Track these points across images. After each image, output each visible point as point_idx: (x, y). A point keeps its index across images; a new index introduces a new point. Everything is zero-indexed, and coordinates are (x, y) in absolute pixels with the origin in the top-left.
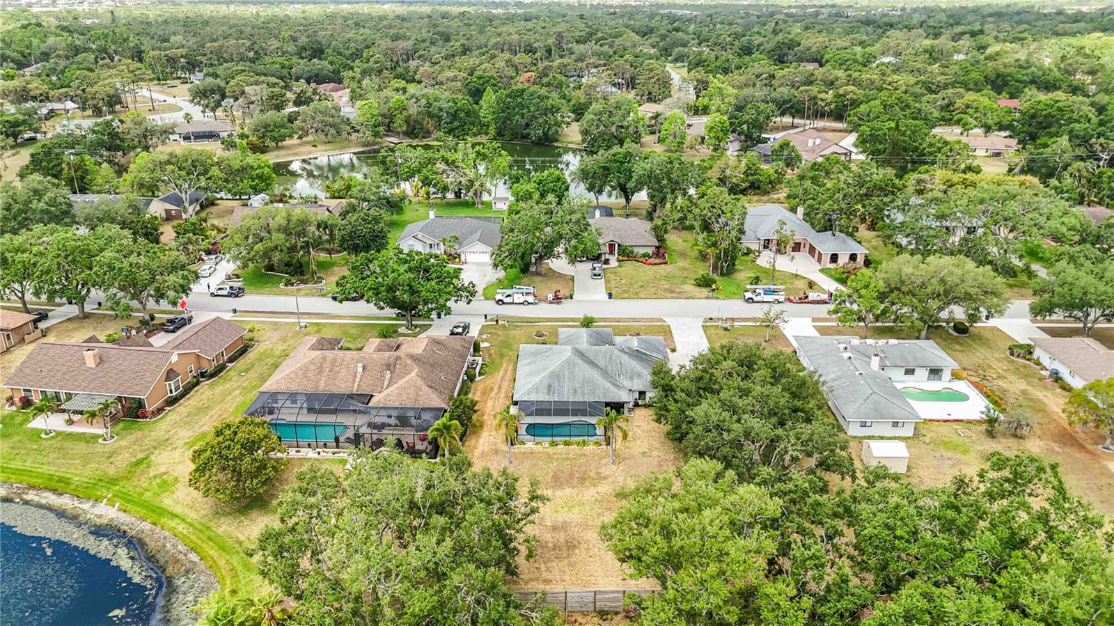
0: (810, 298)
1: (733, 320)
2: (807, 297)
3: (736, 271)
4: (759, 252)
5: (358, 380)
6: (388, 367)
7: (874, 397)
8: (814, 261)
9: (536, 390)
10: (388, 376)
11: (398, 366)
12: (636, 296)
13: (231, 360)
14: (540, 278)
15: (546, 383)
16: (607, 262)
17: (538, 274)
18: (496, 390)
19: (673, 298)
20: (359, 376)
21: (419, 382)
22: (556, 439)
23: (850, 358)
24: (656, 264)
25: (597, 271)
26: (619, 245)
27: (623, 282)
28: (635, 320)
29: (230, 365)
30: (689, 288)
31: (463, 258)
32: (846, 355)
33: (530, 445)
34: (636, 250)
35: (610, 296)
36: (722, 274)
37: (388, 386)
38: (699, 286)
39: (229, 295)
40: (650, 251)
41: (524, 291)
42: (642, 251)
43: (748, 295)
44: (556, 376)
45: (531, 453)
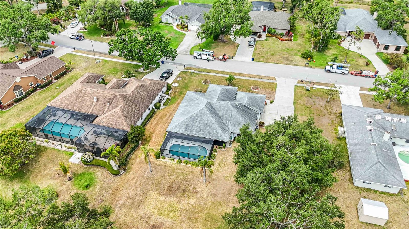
0: (363, 74)
1: (314, 83)
2: (362, 73)
3: (328, 49)
4: (345, 38)
5: (93, 106)
6: (109, 100)
7: (378, 165)
8: (375, 46)
9: (180, 126)
10: (108, 106)
11: (114, 101)
12: (267, 61)
13: (56, 78)
14: (222, 44)
15: (186, 122)
16: (260, 37)
17: (222, 41)
18: (167, 116)
19: (286, 64)
20: (94, 104)
21: (120, 113)
22: (182, 158)
23: (371, 130)
24: (285, 40)
25: (252, 43)
26: (268, 28)
27: (264, 50)
28: (260, 77)
29: (55, 81)
30: (298, 58)
31: (189, 28)
32: (369, 128)
33: (167, 160)
34: (277, 31)
35: (253, 59)
36: (319, 51)
37: (106, 112)
38: (303, 58)
40: (284, 32)
41: (208, 53)
42: (280, 32)
43: (328, 68)
44: (192, 119)
45: (165, 166)
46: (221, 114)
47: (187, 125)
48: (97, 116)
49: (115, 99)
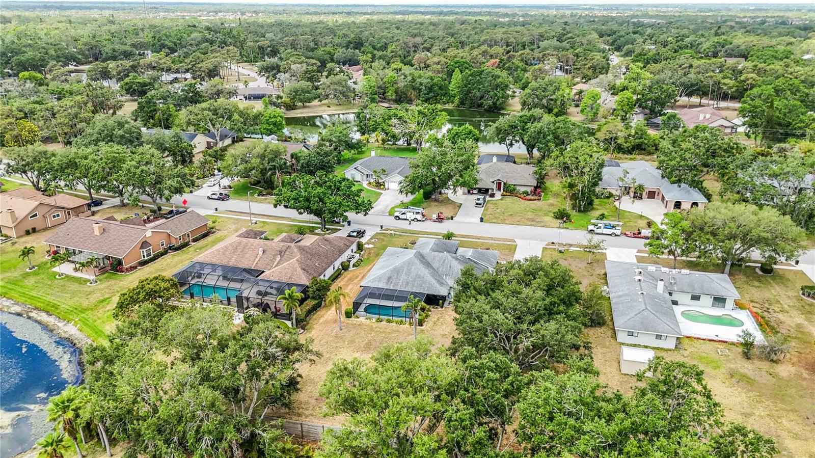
1: (571, 245)
2: (640, 233)
3: (593, 209)
4: (620, 197)
5: (257, 260)
6: (280, 252)
8: (663, 206)
9: (379, 279)
10: (278, 259)
11: (287, 253)
12: (503, 222)
14: (436, 204)
15: (388, 275)
16: (492, 195)
17: (436, 200)
18: (360, 278)
19: (531, 225)
20: (259, 257)
21: (297, 265)
22: (381, 317)
23: (640, 280)
24: (531, 200)
25: (481, 201)
26: (505, 184)
27: (498, 211)
28: (492, 239)
30: (549, 219)
31: (386, 186)
32: (638, 278)
33: (362, 319)
34: (518, 188)
35: (482, 220)
36: (580, 211)
37: (276, 266)
39: (218, 199)
40: (529, 190)
41: (415, 211)
42: (522, 189)
43: (591, 227)
44: (397, 271)
45: (359, 325)
46: (435, 265)
47: (390, 278)
48: (263, 272)
49: (289, 250)
